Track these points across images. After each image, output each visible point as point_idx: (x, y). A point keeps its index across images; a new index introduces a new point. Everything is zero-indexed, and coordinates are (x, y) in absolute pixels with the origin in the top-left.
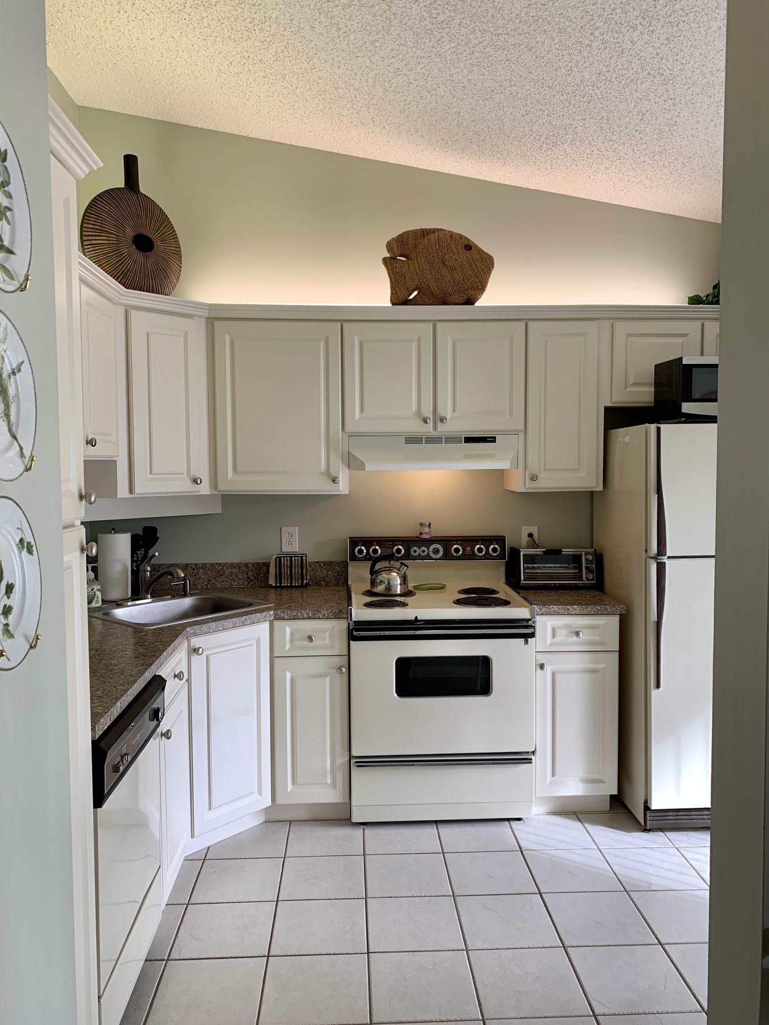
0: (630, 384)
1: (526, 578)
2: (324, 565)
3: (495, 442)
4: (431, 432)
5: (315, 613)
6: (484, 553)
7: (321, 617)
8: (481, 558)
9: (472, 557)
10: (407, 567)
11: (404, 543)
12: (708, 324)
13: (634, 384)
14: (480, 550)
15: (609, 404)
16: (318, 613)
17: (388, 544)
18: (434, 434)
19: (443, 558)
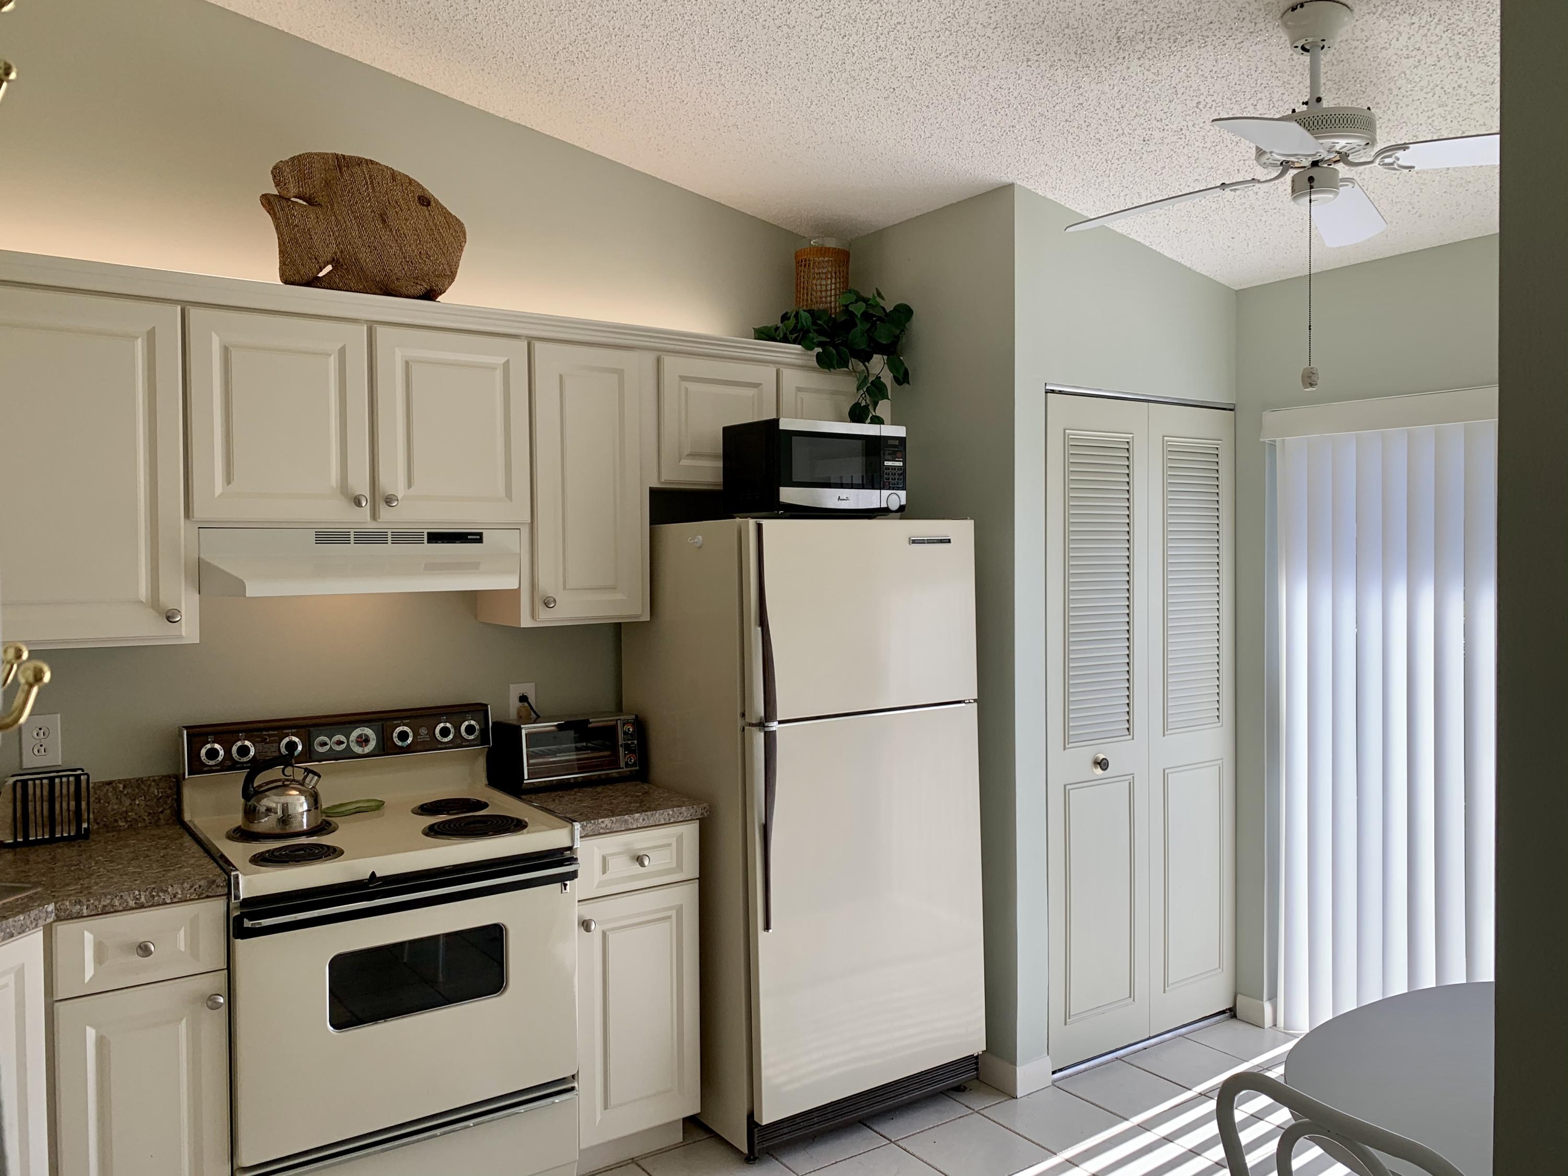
0: (686, 454)
1: (532, 772)
2: (124, 787)
3: (482, 542)
4: (366, 523)
5: (154, 894)
6: (451, 736)
7: (168, 901)
8: (446, 746)
9: (432, 745)
10: (319, 776)
11: (300, 730)
12: (787, 373)
13: (693, 455)
14: (445, 732)
15: (656, 485)
16: (161, 894)
17: (268, 735)
18: (371, 526)
19: (377, 753)
